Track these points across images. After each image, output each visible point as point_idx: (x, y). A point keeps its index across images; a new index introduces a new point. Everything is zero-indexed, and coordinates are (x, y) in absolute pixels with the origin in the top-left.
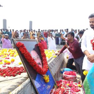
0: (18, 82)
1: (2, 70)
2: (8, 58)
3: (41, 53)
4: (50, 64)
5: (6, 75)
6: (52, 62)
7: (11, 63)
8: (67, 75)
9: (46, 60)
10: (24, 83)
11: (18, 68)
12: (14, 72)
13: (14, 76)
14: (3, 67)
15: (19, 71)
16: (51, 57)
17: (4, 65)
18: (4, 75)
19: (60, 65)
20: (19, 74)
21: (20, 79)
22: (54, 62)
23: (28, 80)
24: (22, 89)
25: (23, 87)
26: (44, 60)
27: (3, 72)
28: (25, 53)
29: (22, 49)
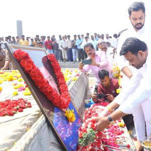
0: (25, 124)
6: (72, 88)
9: (65, 83)
22: (76, 88)
23: (42, 119)
25: (36, 131)
26: (61, 84)
28: (33, 70)
29: (26, 62)
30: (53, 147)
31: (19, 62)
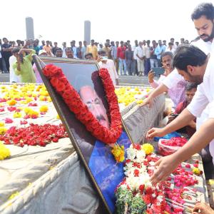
0: (49, 160)
1: (17, 131)
2: (35, 105)
3: (105, 94)
4: (128, 118)
5: (26, 143)
6: (133, 115)
7: (40, 115)
8: (168, 147)
9: (117, 109)
10: (61, 163)
11: (54, 126)
12: (43, 137)
13: (43, 145)
14: (22, 123)
15: (54, 135)
16: (130, 104)
17: (23, 120)
18: (21, 141)
19: (153, 121)
21: (55, 153)
22: (138, 115)
23: (74, 156)
24: (56, 177)
25: (59, 172)
27: (19, 136)
28: (66, 91)
29: (57, 81)
30: (83, 194)
31: (49, 80)
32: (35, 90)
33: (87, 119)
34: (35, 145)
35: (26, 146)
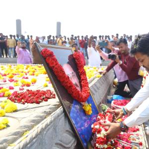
0: (45, 112)
1: (19, 94)
2: (27, 78)
3: (78, 69)
6: (95, 85)
7: (31, 85)
8: (118, 106)
9: (86, 79)
10: (53, 113)
11: (43, 91)
12: (38, 98)
13: (38, 103)
14: (20, 90)
15: (44, 96)
17: (21, 88)
18: (23, 100)
20: (45, 101)
23: (60, 110)
24: (51, 122)
25: (53, 119)
26: (83, 80)
27: (21, 97)
28: (56, 66)
29: (51, 60)
31: (45, 59)
32: (25, 68)
33: (69, 85)
34: (32, 103)
35: (26, 103)
